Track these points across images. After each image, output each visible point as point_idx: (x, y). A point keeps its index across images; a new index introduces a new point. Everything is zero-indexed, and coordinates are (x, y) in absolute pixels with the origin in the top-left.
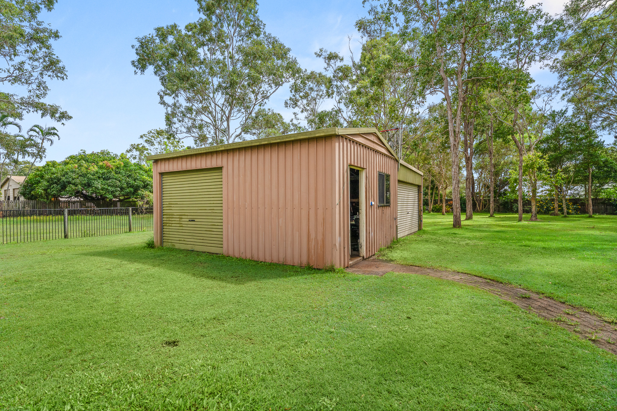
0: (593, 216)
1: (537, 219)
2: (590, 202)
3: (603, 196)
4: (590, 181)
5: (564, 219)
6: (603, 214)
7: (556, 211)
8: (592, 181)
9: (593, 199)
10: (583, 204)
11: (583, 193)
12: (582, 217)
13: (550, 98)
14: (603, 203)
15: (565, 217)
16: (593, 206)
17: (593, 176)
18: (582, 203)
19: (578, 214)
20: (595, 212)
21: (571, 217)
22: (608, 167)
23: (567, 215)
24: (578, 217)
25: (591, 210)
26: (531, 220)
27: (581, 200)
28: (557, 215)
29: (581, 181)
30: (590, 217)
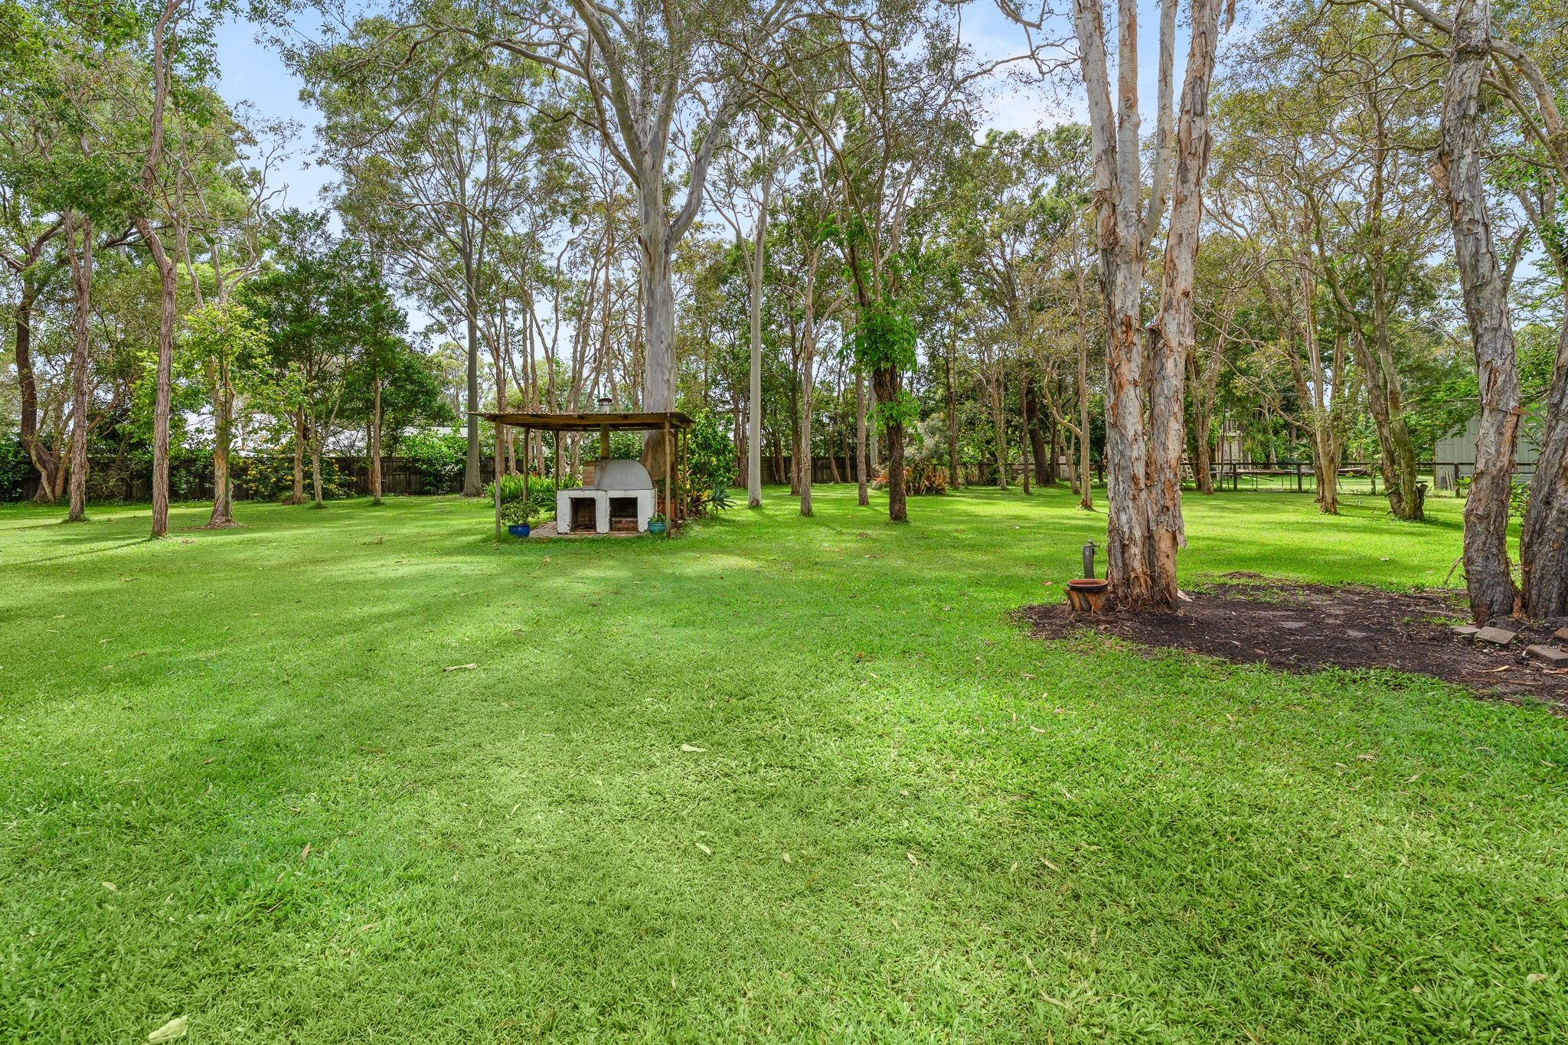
0: (383, 499)
1: (228, 521)
2: (378, 466)
3: (402, 452)
4: (378, 411)
5: (313, 514)
6: (402, 493)
7: (298, 491)
8: (383, 413)
9: (382, 460)
10: (363, 472)
11: (362, 444)
12: (358, 506)
13: (279, 152)
14: (404, 469)
15: (319, 507)
16: (383, 474)
17: (384, 400)
18: (361, 468)
19: (352, 497)
20: (387, 489)
21: (334, 506)
22: (413, 382)
23: (324, 503)
24: (350, 507)
25: (378, 486)
26: (211, 527)
27: (358, 460)
28: (300, 502)
29: (359, 411)
30: (377, 503)
